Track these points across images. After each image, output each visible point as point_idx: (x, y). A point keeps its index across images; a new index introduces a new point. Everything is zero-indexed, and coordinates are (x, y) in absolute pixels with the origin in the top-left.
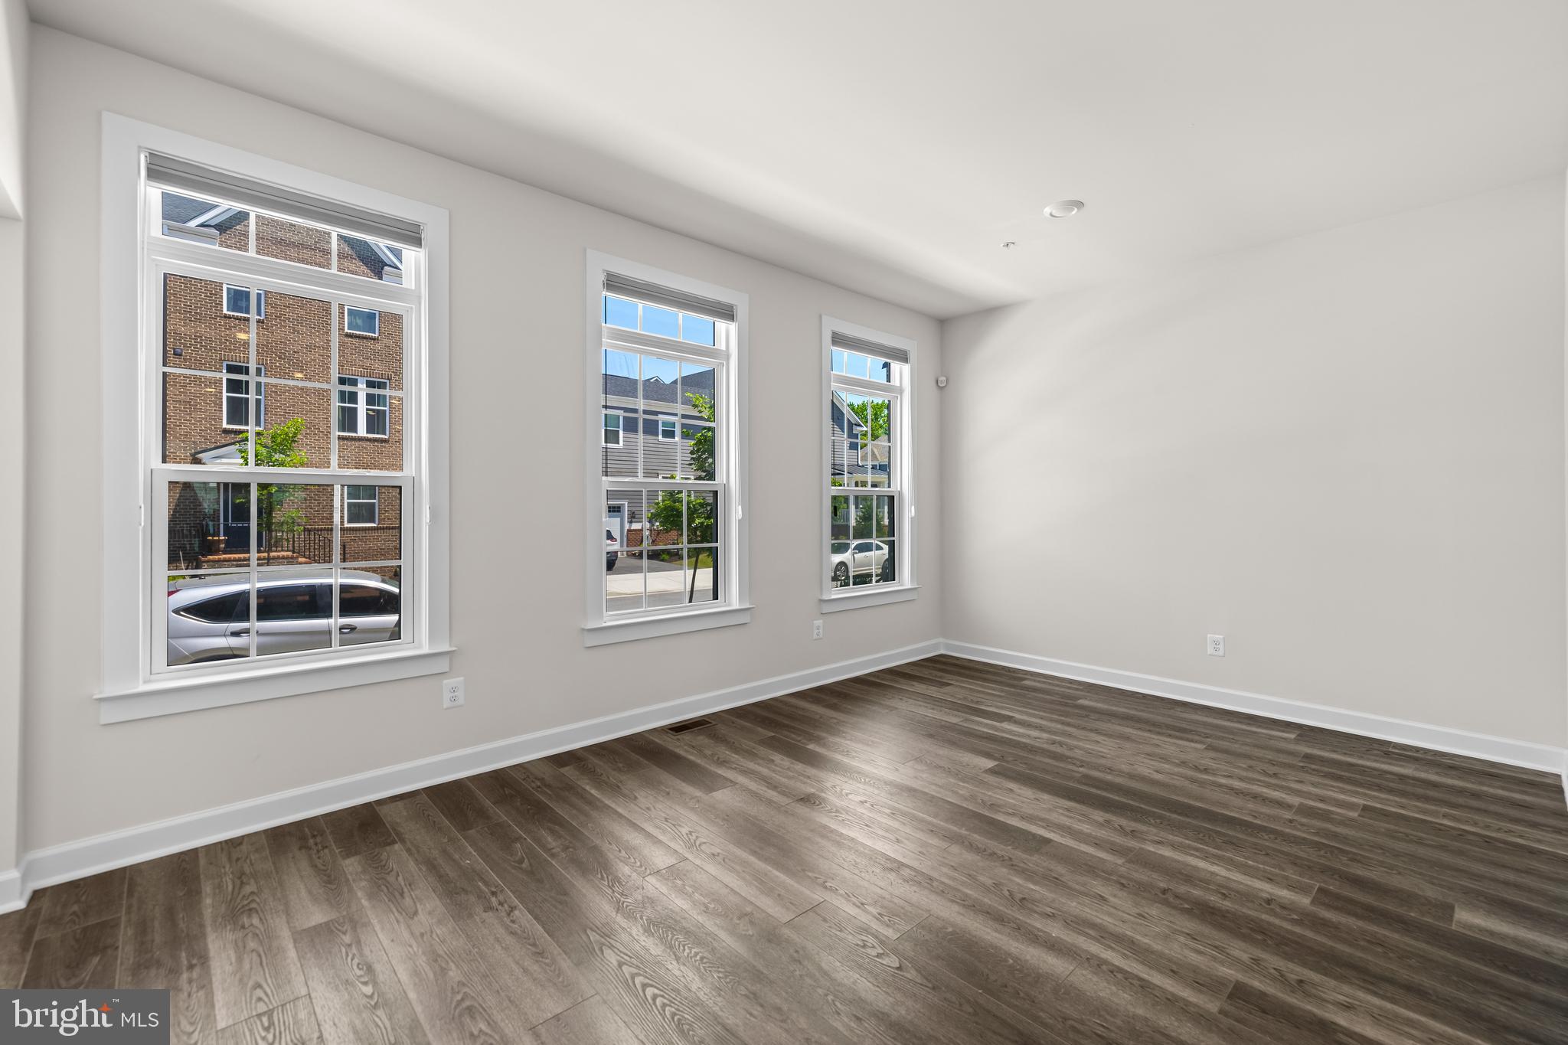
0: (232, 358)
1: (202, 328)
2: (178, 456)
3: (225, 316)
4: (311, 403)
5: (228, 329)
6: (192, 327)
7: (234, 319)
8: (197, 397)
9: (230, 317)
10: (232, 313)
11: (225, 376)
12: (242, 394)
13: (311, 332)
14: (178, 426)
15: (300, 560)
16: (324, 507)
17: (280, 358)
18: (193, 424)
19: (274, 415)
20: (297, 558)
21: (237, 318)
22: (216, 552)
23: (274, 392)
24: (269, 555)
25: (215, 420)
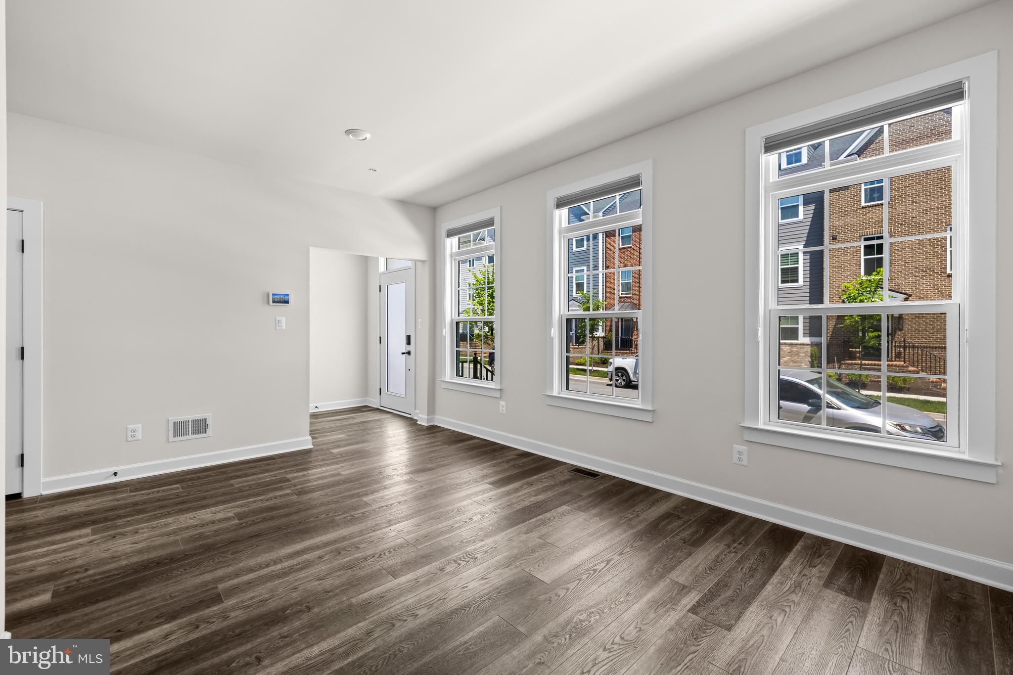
0: (867, 233)
1: (848, 220)
2: (834, 300)
3: (863, 208)
4: (926, 252)
5: (864, 215)
6: (843, 220)
7: (869, 207)
8: (845, 262)
9: (866, 207)
10: (869, 204)
11: (863, 244)
12: (874, 255)
13: (927, 199)
14: (834, 282)
15: (911, 368)
16: (938, 330)
17: (902, 224)
18: (843, 279)
19: (897, 265)
20: (907, 367)
21: (872, 206)
22: (854, 358)
23: (897, 250)
24: (861, 362)
25: (856, 275)
